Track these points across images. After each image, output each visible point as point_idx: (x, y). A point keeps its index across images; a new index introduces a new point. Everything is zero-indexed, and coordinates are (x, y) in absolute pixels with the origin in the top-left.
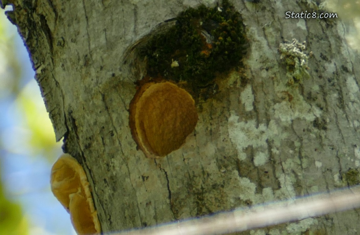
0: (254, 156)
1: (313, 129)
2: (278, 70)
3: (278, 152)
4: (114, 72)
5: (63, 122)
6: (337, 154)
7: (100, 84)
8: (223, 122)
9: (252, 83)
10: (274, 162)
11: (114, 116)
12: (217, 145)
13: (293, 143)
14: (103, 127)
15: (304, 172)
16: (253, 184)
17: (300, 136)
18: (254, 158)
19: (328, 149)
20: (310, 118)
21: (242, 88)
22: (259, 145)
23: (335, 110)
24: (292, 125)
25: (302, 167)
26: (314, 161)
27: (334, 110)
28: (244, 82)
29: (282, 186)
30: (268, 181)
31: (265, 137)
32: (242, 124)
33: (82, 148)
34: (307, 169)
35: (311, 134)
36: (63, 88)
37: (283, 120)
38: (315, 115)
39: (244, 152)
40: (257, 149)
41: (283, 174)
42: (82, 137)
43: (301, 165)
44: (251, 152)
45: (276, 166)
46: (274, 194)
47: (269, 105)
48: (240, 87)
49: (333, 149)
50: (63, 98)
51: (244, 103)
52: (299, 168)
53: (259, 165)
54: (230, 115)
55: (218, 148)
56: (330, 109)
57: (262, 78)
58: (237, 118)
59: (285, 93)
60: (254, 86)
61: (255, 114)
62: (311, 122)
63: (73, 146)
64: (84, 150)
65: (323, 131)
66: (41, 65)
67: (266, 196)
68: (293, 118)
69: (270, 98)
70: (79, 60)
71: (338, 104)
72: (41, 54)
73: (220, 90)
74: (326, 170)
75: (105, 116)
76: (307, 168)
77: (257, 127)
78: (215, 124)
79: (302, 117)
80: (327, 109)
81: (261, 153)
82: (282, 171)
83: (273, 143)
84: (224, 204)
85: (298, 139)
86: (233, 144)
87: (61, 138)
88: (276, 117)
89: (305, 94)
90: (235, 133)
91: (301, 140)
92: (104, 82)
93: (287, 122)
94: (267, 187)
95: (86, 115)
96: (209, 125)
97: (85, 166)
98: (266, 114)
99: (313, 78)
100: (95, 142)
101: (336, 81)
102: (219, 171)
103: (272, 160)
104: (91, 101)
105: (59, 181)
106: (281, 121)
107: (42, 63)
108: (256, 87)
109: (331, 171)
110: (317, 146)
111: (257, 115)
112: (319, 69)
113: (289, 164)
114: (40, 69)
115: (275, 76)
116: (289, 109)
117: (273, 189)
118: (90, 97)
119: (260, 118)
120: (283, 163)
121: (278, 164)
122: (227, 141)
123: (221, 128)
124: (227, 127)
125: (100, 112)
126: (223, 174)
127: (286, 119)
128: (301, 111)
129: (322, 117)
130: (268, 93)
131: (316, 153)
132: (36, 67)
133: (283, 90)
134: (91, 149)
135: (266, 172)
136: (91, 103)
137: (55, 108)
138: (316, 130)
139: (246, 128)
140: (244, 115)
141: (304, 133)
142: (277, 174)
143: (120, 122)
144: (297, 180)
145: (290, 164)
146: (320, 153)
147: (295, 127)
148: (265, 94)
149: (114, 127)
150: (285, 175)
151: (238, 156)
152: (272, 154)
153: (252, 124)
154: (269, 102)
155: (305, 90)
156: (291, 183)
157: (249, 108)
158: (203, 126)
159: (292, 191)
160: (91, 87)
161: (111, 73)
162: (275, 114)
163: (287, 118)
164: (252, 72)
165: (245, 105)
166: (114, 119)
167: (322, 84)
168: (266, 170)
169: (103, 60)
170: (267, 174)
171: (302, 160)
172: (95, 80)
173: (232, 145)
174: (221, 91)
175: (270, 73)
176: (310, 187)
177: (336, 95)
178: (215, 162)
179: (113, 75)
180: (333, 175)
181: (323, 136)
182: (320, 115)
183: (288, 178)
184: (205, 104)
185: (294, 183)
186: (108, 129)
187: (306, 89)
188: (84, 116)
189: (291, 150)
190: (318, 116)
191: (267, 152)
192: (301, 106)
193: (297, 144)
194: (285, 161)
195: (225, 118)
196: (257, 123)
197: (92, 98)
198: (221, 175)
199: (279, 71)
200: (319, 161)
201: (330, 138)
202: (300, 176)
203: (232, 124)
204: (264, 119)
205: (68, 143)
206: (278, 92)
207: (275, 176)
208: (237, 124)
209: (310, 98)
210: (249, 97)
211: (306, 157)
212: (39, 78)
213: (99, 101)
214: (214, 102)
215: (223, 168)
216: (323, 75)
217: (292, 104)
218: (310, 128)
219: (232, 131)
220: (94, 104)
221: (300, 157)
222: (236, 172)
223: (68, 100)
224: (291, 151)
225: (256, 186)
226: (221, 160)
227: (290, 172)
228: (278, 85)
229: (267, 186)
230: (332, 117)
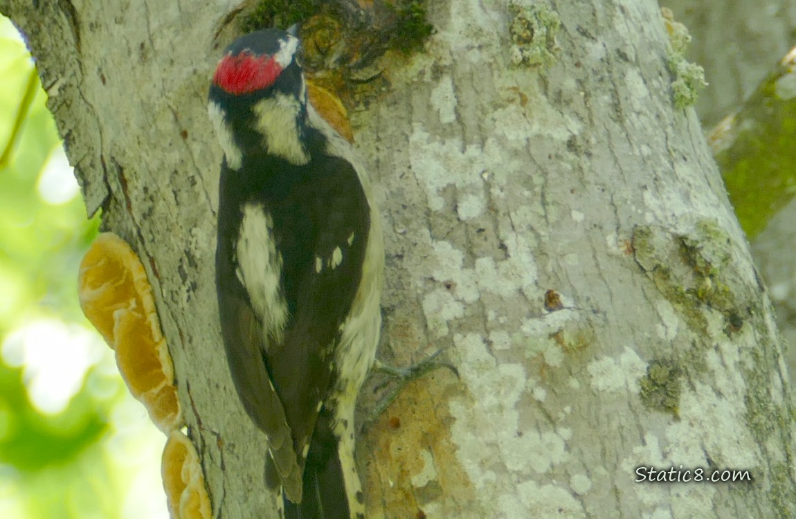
0: (459, 202)
1: (566, 155)
2: (499, 50)
3: (502, 195)
4: (194, 67)
5: (100, 178)
6: (612, 199)
7: (169, 91)
8: (401, 143)
9: (453, 74)
10: (497, 211)
11: (197, 148)
12: (389, 185)
13: (530, 178)
14: (176, 172)
15: (551, 230)
16: (457, 251)
17: (543, 167)
18: (459, 205)
19: (596, 190)
20: (561, 135)
21: (434, 82)
22: (468, 182)
23: (606, 124)
24: (528, 147)
25: (547, 221)
26: (570, 210)
27: (604, 124)
28: (438, 72)
29: (511, 254)
30: (486, 245)
31: (478, 168)
32: (436, 146)
33: (137, 220)
34: (558, 224)
35: (562, 163)
36: (100, 113)
37: (511, 137)
38: (569, 130)
39: (439, 195)
40: (464, 190)
41: (514, 234)
42: (136, 199)
43: (545, 217)
44: (453, 195)
45: (499, 219)
46: (496, 268)
47: (484, 112)
48: (430, 80)
49: (603, 190)
50: (101, 132)
51: (439, 109)
52: (541, 222)
53: (468, 217)
54: (412, 131)
55: (391, 192)
56: (596, 122)
57: (471, 63)
58: (426, 135)
59: (513, 91)
60: (456, 78)
61: (459, 127)
62: (563, 143)
63: (119, 222)
64: (141, 222)
65: (584, 158)
66: (58, 79)
67: (482, 273)
68: (529, 135)
69: (486, 99)
70: (129, 53)
71: (611, 113)
72: (58, 58)
73: (393, 87)
74: (593, 226)
75: (179, 151)
76: (558, 222)
77: (463, 151)
78: (385, 149)
79: (546, 133)
80: (591, 121)
81: (471, 196)
82: (511, 228)
83: (494, 179)
84: (404, 289)
85: (539, 172)
86: (419, 182)
87: (97, 209)
88: (498, 132)
89: (550, 93)
90: (422, 163)
91: (545, 174)
92: (176, 88)
93: (518, 141)
94: (484, 257)
95: (144, 154)
96: (374, 151)
97: (143, 254)
98: (480, 128)
99: (564, 66)
100: (161, 202)
101: (607, 74)
102: (395, 231)
103: (491, 208)
104: (154, 127)
105: (94, 287)
106: (507, 140)
107: (60, 75)
108: (460, 80)
109: (601, 228)
110: (575, 184)
111: (463, 130)
112: (574, 52)
113: (523, 215)
114: (56, 87)
115: (495, 61)
116: (521, 118)
117: (496, 260)
118: (151, 119)
119: (468, 135)
120: (512, 214)
121: (504, 215)
122: (407, 178)
123: (396, 154)
124: (408, 152)
125: (170, 145)
126: (401, 237)
127: (516, 135)
128: (544, 122)
129: (583, 135)
130: (482, 91)
131: (573, 196)
132: (49, 83)
133: (511, 86)
134: (152, 218)
135: (481, 230)
136: (152, 130)
137: (85, 155)
138: (571, 156)
139: (441, 154)
140: (438, 131)
141: (551, 161)
142: (502, 234)
143: (207, 157)
144: (539, 244)
145: (525, 215)
146: (581, 196)
147: (533, 151)
148: (477, 92)
149: (197, 169)
150: (517, 236)
151: (429, 202)
152: (492, 197)
153: (454, 144)
154: (485, 106)
155: (550, 86)
156: (528, 249)
157: (448, 117)
158: (363, 154)
159: (529, 263)
160: (152, 100)
161: (190, 69)
162: (495, 127)
163: (518, 135)
164: (451, 53)
165: (441, 112)
166: (196, 155)
167: (582, 78)
168: (482, 227)
169: (173, 49)
170: (483, 233)
171: (547, 207)
172: (159, 84)
173: (418, 184)
174: (395, 90)
175: (485, 56)
176: (563, 256)
177: (607, 98)
178: (386, 216)
179: (195, 72)
180: (604, 236)
181: (585, 167)
182: (579, 131)
183: (522, 240)
184: (367, 112)
185: (533, 249)
186: (186, 172)
187: (553, 85)
188: (140, 157)
189: (527, 190)
190: (576, 132)
191: (482, 194)
192: (544, 114)
193: (538, 180)
194: (515, 211)
195: (404, 137)
196: (464, 144)
197: (155, 121)
198: (399, 239)
199: (501, 53)
200: (579, 210)
201: (598, 171)
202: (544, 236)
203: (417, 148)
204: (476, 137)
205: (111, 218)
206: (501, 89)
207: (498, 237)
208: (425, 147)
209: (559, 100)
210: (447, 97)
211: (554, 203)
212: (53, 106)
213: (166, 124)
214: (383, 110)
215: (401, 225)
216: (582, 61)
217: (528, 111)
218: (560, 153)
219: (416, 159)
220: (158, 131)
221: (544, 204)
222: (425, 231)
223: (109, 134)
224: (527, 193)
225: (464, 256)
226: (397, 212)
227: (525, 230)
228: (500, 76)
229: (484, 254)
230: (601, 135)
